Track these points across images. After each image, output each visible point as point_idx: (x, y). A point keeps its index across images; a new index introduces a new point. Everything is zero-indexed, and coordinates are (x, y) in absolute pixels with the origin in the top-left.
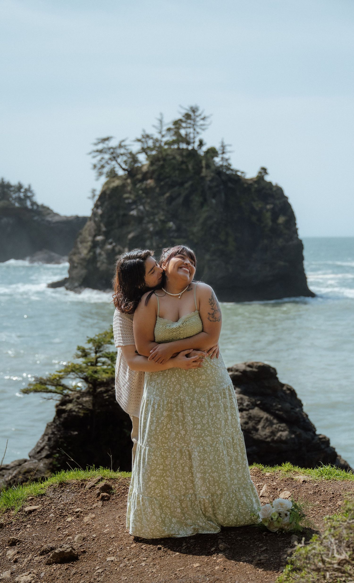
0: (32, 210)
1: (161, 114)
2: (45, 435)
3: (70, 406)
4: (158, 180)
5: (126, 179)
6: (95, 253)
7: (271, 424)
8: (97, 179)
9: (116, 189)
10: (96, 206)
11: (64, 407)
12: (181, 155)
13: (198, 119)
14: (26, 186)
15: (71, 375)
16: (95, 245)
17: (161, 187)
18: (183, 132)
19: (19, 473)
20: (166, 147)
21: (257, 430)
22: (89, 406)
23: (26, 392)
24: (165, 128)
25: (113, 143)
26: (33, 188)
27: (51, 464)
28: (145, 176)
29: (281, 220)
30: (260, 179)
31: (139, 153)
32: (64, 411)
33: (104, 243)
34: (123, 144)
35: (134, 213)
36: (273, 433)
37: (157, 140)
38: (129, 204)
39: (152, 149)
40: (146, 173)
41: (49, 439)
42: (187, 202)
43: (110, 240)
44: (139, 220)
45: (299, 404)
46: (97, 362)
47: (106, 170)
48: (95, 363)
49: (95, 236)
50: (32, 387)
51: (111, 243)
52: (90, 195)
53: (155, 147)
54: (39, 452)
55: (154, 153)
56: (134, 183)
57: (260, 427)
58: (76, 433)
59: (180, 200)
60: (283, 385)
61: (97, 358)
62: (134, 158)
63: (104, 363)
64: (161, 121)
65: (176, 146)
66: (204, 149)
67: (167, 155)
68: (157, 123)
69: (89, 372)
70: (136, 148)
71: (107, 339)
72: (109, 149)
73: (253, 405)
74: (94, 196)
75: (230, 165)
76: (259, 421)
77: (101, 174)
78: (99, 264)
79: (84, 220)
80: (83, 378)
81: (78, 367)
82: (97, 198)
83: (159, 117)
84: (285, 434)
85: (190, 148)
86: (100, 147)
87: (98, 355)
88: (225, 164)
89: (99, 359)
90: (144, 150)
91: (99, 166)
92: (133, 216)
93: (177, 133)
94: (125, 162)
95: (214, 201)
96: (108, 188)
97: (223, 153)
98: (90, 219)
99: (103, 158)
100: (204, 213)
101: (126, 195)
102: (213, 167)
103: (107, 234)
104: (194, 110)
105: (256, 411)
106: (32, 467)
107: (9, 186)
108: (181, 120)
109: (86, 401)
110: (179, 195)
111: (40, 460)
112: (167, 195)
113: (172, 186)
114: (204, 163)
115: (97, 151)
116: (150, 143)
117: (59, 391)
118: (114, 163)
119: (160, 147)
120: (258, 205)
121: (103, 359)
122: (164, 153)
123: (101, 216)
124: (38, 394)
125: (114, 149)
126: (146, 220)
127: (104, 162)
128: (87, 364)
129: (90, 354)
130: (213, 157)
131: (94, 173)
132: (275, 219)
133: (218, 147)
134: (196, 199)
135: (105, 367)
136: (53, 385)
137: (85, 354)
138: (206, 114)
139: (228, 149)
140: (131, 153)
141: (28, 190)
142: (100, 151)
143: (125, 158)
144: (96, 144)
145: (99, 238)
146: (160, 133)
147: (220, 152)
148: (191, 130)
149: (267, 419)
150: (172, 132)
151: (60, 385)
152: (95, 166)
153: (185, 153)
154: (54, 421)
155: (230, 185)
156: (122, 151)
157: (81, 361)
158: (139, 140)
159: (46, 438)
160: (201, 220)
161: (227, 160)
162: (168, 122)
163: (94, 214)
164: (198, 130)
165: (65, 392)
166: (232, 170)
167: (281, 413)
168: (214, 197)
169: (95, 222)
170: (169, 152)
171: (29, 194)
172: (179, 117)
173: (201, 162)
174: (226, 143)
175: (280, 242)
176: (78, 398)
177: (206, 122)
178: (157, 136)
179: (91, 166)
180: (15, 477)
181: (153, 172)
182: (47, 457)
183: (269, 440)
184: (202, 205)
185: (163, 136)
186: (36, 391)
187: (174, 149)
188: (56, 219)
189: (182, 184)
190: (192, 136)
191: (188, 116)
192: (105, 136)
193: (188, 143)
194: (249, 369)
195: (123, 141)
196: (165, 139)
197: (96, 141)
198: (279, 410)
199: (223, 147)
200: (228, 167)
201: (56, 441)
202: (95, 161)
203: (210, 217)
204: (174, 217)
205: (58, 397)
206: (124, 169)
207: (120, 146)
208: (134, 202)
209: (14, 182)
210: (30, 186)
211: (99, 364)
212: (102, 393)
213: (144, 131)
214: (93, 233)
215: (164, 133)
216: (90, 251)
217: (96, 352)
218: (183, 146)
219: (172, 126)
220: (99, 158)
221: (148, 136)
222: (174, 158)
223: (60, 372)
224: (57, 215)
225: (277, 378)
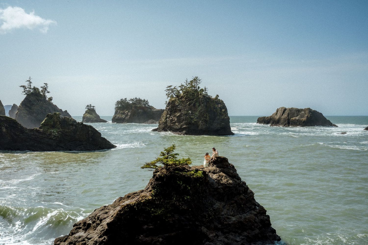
0: (148, 108)
1: (187, 79)
3: (158, 173)
4: (186, 98)
5: (176, 98)
6: (167, 120)
7: (227, 178)
9: (173, 101)
10: (167, 106)
11: (156, 174)
13: (198, 80)
15: (159, 162)
16: (167, 118)
17: (187, 101)
18: (193, 84)
19: (140, 197)
21: (222, 180)
23: (143, 168)
24: (188, 83)
25: (172, 87)
27: (151, 194)
28: (182, 97)
29: (223, 110)
30: (217, 98)
31: (180, 90)
33: (169, 117)
36: (227, 181)
37: (185, 87)
38: (177, 106)
42: (194, 105)
43: (171, 117)
44: (180, 110)
45: (235, 170)
46: (168, 157)
47: (170, 95)
49: (167, 115)
50: (145, 166)
52: (165, 103)
54: (147, 189)
55: (185, 90)
56: (178, 100)
58: (160, 182)
59: (192, 105)
60: (230, 164)
62: (179, 92)
63: (170, 158)
64: (187, 81)
66: (200, 89)
67: (189, 91)
68: (185, 82)
69: (165, 161)
70: (179, 89)
71: (171, 149)
72: (171, 89)
73: (220, 171)
76: (223, 177)
77: (168, 97)
78: (168, 124)
79: (163, 110)
80: (163, 163)
81: (161, 159)
82: (167, 104)
84: (231, 181)
85: (195, 89)
86: (168, 88)
90: (181, 90)
92: (178, 109)
93: (192, 85)
96: (171, 101)
97: (205, 90)
98: (165, 110)
99: (169, 92)
100: (200, 108)
101: (176, 103)
102: (202, 95)
103: (170, 115)
104: (197, 78)
105: (221, 173)
106: (145, 195)
107: (141, 100)
108: (193, 81)
109: (164, 171)
110: (192, 103)
111: (147, 192)
112: (189, 103)
113: (190, 100)
115: (167, 90)
116: (183, 88)
117: (154, 168)
118: (172, 93)
119: (187, 89)
120: (216, 106)
122: (188, 91)
123: (169, 109)
124: (147, 169)
126: (182, 110)
128: (164, 158)
130: (202, 92)
131: (167, 96)
132: (221, 110)
133: (204, 89)
134: (197, 104)
136: (152, 166)
137: (164, 155)
138: (200, 79)
139: (207, 89)
140: (178, 90)
141: (147, 101)
142: (169, 90)
143: (176, 92)
146: (186, 84)
149: (225, 176)
151: (155, 166)
152: (167, 94)
153: (194, 91)
154: (153, 178)
155: (207, 100)
156: (175, 90)
157: (162, 157)
158: (180, 87)
159: (150, 184)
160: (199, 111)
161: (206, 93)
162: (189, 81)
163: (166, 108)
164: (198, 84)
165: (157, 168)
166: (208, 96)
167: (229, 174)
168: (202, 104)
169: (167, 111)
170: (189, 90)
171: (147, 103)
173: (199, 93)
175: (223, 117)
176: (161, 170)
177: (200, 81)
178: (185, 85)
180: (138, 198)
181: (184, 96)
182: (150, 191)
183: (226, 183)
184: (199, 106)
185: (187, 85)
186: (146, 168)
187: (191, 89)
188: (155, 110)
189: (193, 100)
190: (196, 85)
191: (195, 79)
192: (170, 85)
195: (175, 87)
199: (205, 89)
200: (207, 95)
201: (153, 185)
202: (167, 93)
203: (202, 110)
204: (190, 110)
205: (154, 170)
206: (175, 95)
207: (174, 88)
209: (143, 99)
216: (165, 120)
217: (168, 154)
218: (193, 88)
219: (190, 83)
220: (168, 92)
221: (183, 85)
222: (191, 92)
223: (155, 161)
225: (228, 162)
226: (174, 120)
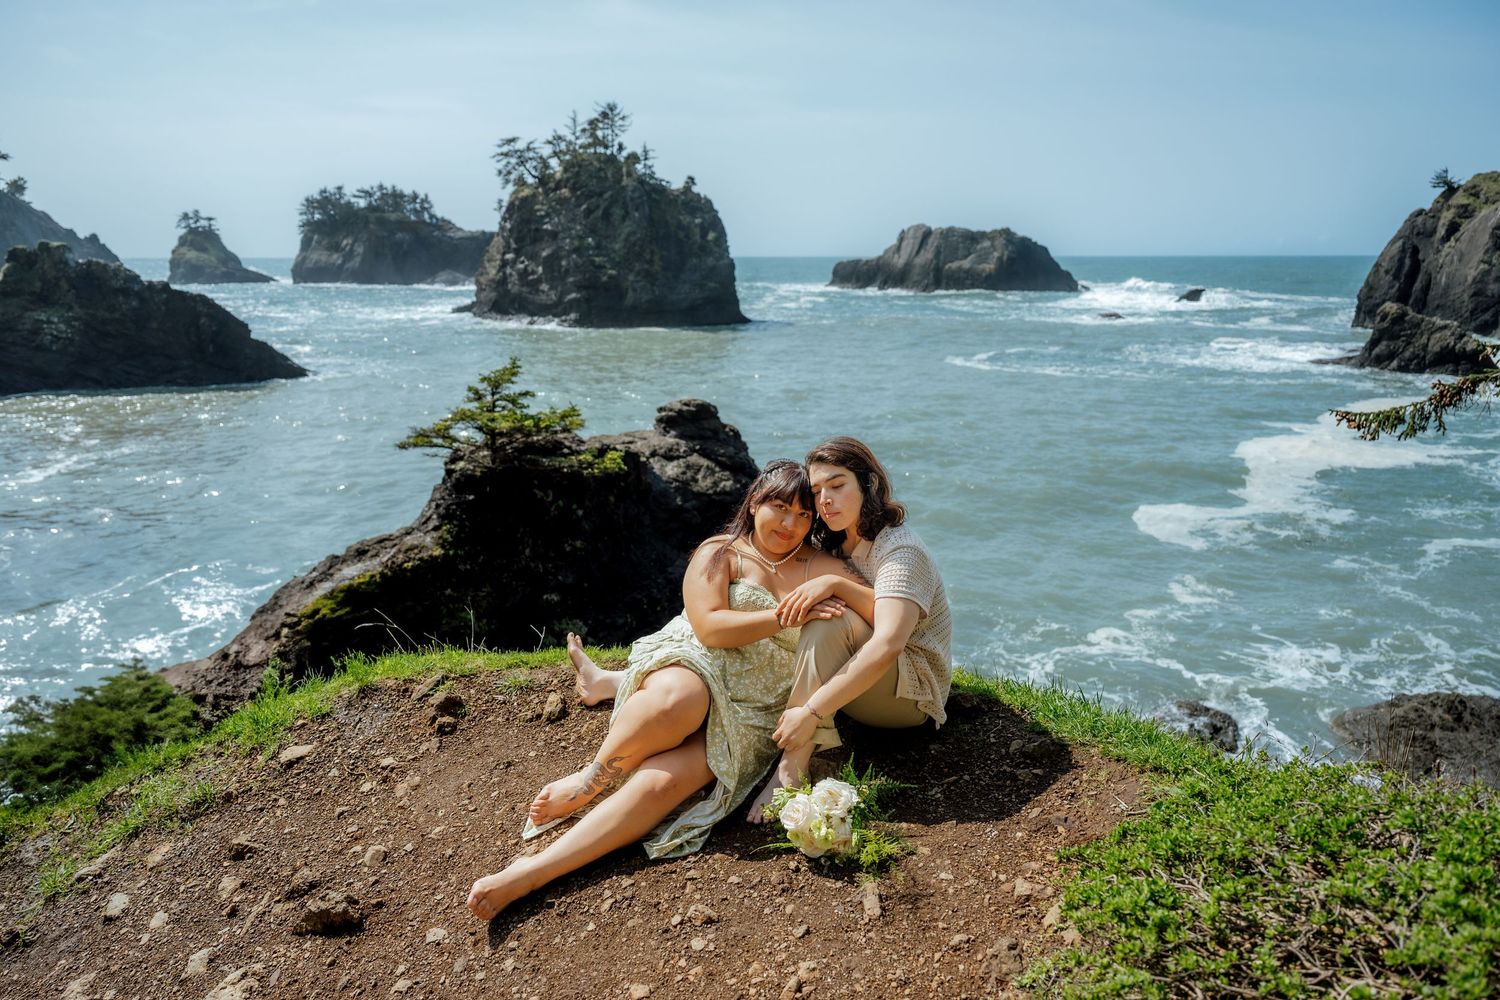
0: (430, 224)
1: (574, 112)
2: (432, 500)
3: (461, 464)
4: (573, 190)
5: (537, 188)
6: (505, 273)
7: (713, 473)
8: (504, 188)
9: (524, 200)
10: (504, 219)
11: (453, 467)
12: (600, 161)
13: (616, 119)
14: (422, 196)
15: (460, 425)
16: (504, 264)
17: (577, 198)
18: (600, 133)
19: (399, 551)
20: (581, 151)
21: (696, 481)
22: (488, 462)
23: (403, 446)
24: (579, 128)
25: (520, 145)
26: (430, 198)
27: (440, 537)
28: (558, 186)
29: (711, 236)
30: (687, 189)
31: (551, 157)
32: (453, 471)
33: (514, 262)
34: (532, 146)
35: (548, 227)
36: (715, 484)
37: (570, 143)
38: (543, 217)
39: (565, 154)
40: (560, 181)
41: (438, 506)
42: (607, 215)
43: (522, 258)
44: (554, 235)
45: (744, 447)
46: (494, 406)
47: (512, 177)
48: (492, 408)
49: (504, 254)
50: (411, 440)
51: (523, 262)
52: (496, 206)
53: (568, 150)
54: (425, 523)
55: (568, 157)
56: (546, 193)
57: (699, 477)
58: (471, 497)
59: (600, 212)
60: (725, 426)
61: (494, 402)
62: (546, 166)
63: (504, 408)
64: (574, 120)
65: (592, 150)
66: (625, 153)
67: (583, 160)
68: (570, 123)
69: (483, 420)
70: (546, 151)
71: (506, 377)
72: (516, 152)
73: (692, 451)
74: (501, 207)
75: (653, 173)
76: (699, 470)
77: (507, 181)
78: (508, 286)
79: (492, 235)
80: (476, 428)
81: (469, 414)
82: (504, 209)
83: (572, 115)
84: (729, 484)
85: (609, 152)
86: (505, 149)
87: (496, 397)
88: (648, 172)
89: (498, 403)
90: (556, 154)
91: (504, 172)
92: (546, 230)
93: (593, 135)
94: (535, 168)
95: (637, 215)
96: (517, 198)
97: (646, 159)
98: (498, 234)
99: (508, 163)
100: (626, 228)
101: (537, 207)
102: (635, 176)
103: (518, 252)
104: (612, 108)
105: (695, 458)
106: (416, 543)
107: (402, 196)
108: (597, 120)
109: (484, 457)
110: (598, 207)
111: (425, 533)
112: (584, 207)
113: (589, 196)
114: (624, 170)
115: (502, 154)
116: (563, 146)
117: (446, 445)
118: (522, 168)
119: (575, 150)
120: (686, 219)
121: (503, 403)
122: (579, 158)
123: (510, 230)
125: (521, 152)
126: (561, 235)
127: (510, 167)
128: (481, 408)
129: (485, 396)
130: (634, 164)
131: (499, 180)
132: (704, 236)
133: (639, 152)
134: (617, 212)
135: (506, 412)
136: (438, 437)
137: (479, 397)
138: (625, 113)
139: (651, 154)
140: (541, 158)
141: (425, 200)
142: (506, 155)
143: (535, 163)
144: (500, 146)
145: (509, 256)
146: (574, 134)
147: (642, 158)
148: (610, 132)
149: (708, 467)
150: (588, 134)
151: (448, 437)
152: (500, 172)
153: (602, 158)
154: (444, 481)
155: (654, 196)
156: (531, 154)
157: (473, 406)
158: (550, 142)
159: (433, 505)
160: (623, 236)
161: (650, 167)
162: (583, 120)
163: (502, 228)
164: (617, 131)
165: (455, 445)
166: (656, 179)
167: (724, 459)
168: (637, 210)
169: (503, 237)
170: (585, 156)
171: (426, 205)
172: (595, 115)
173: (621, 169)
174: (648, 148)
175: (710, 261)
176: (472, 452)
177: (626, 122)
178: (571, 138)
179: (496, 172)
180: (393, 556)
181: (568, 180)
182: (436, 529)
183: (711, 492)
184: (624, 219)
185: (577, 138)
186: (416, 445)
187: (589, 154)
188: (459, 234)
189: (600, 195)
190: (610, 138)
191: (604, 115)
192: (510, 137)
193: (606, 147)
194: (685, 408)
195: (531, 143)
196: (579, 142)
197: (500, 143)
198: (722, 455)
199: (646, 152)
200: (652, 176)
201: (447, 508)
202: (500, 166)
204: (592, 232)
205: (447, 452)
206: (534, 176)
207: (528, 149)
208: (548, 215)
209: (408, 191)
210: (426, 196)
211: (498, 409)
212: (503, 445)
213: (555, 131)
214: (502, 251)
215: (578, 134)
216: (497, 271)
217: (493, 394)
218: (601, 150)
219: (587, 127)
220: (504, 162)
221: (560, 138)
222: (591, 164)
223: (446, 421)
224: (460, 229)
225: (718, 418)
226: (533, 273)
